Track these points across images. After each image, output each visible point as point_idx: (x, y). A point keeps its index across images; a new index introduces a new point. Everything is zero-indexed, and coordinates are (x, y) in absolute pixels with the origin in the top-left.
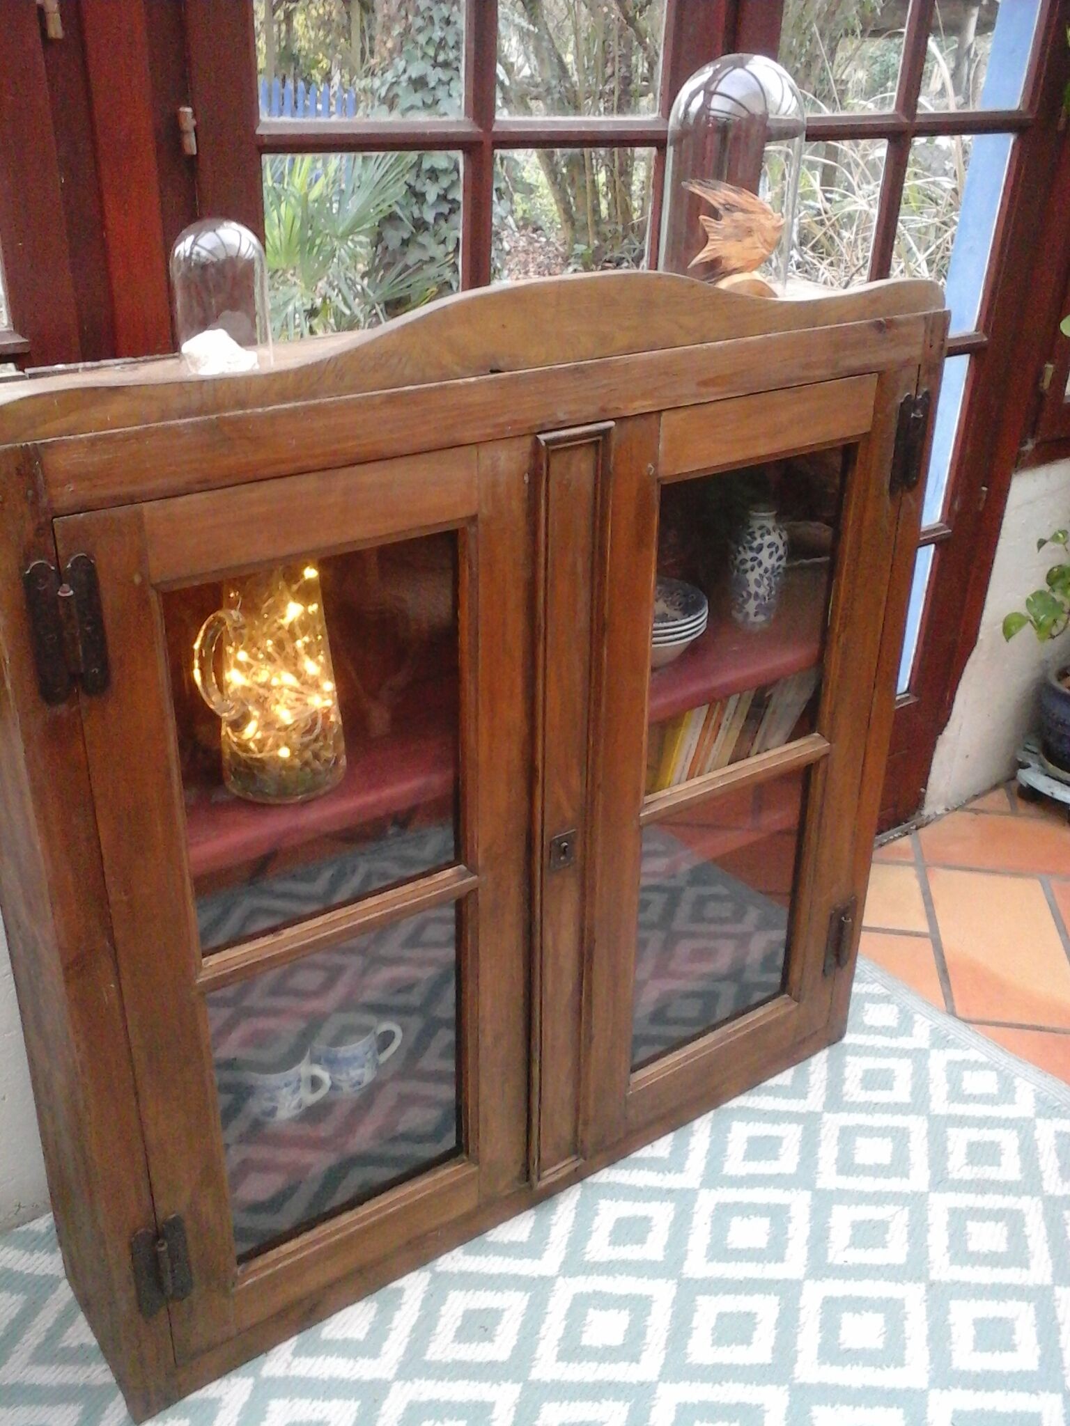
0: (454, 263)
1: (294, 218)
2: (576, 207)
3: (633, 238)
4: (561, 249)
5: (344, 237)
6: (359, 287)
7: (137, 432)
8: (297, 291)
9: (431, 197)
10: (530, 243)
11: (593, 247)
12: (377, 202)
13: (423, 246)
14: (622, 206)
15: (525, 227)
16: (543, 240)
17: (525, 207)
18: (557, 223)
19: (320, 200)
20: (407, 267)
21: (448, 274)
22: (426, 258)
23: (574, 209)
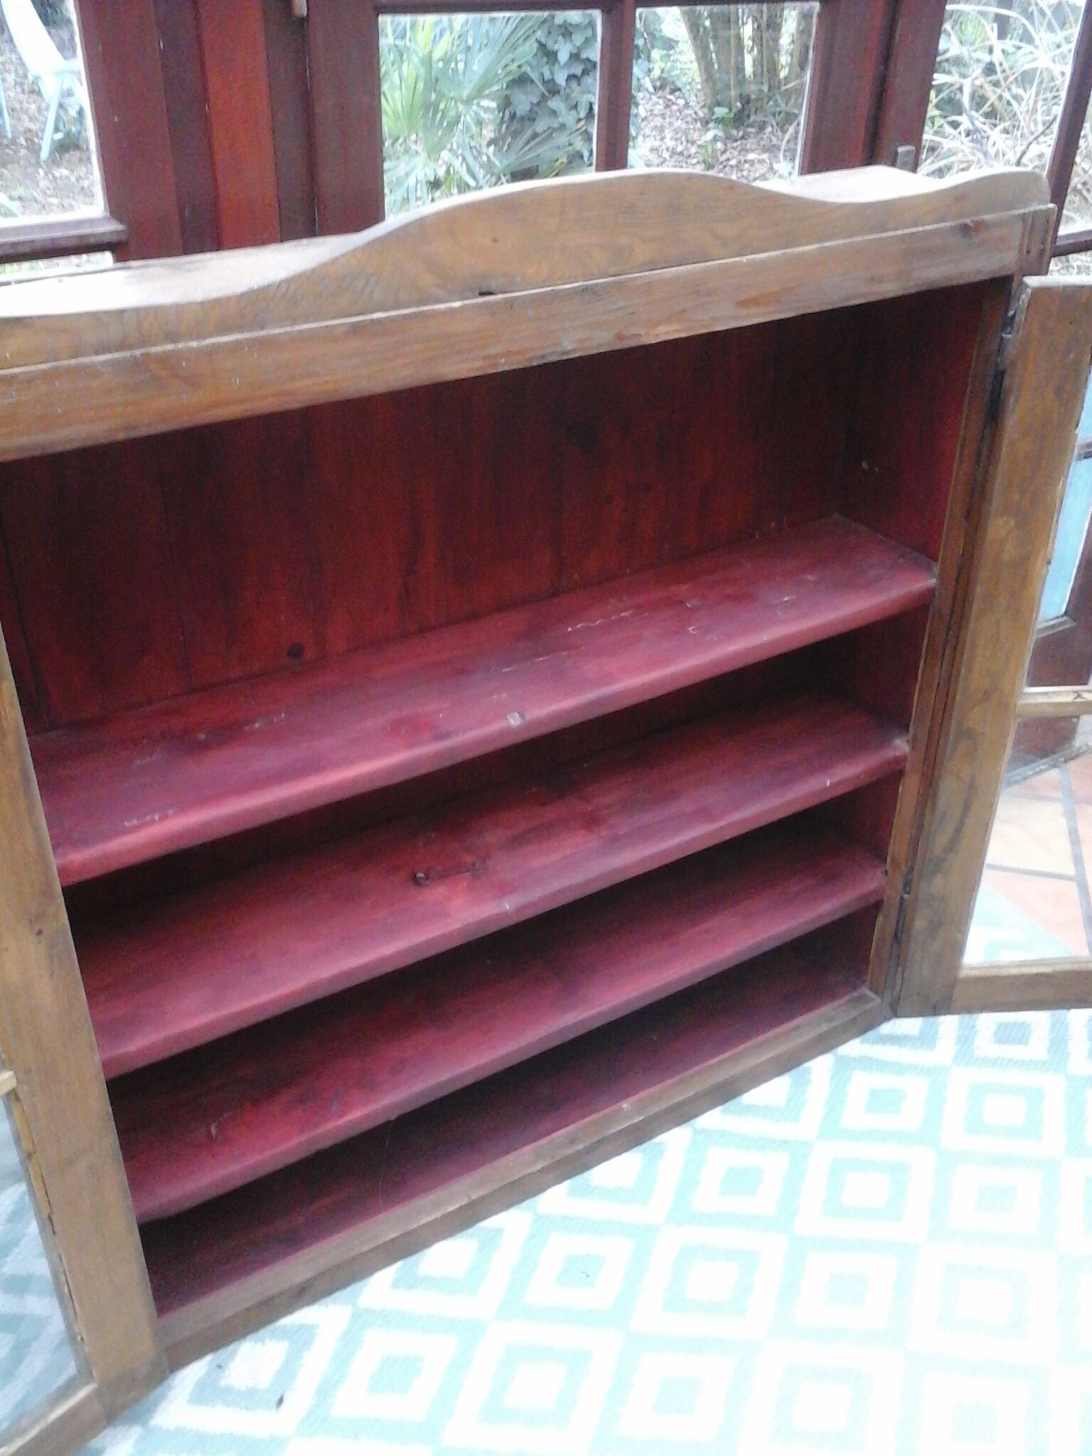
0: (586, 130)
1: (417, 78)
2: (719, 64)
3: (780, 101)
4: (701, 114)
5: (468, 101)
6: (485, 158)
7: (44, 372)
8: (420, 161)
9: (563, 57)
10: (667, 106)
11: (734, 110)
12: (504, 62)
13: (554, 113)
14: (768, 65)
15: (662, 87)
16: (681, 102)
17: (663, 65)
18: (697, 84)
19: (447, 60)
20: (535, 136)
21: (579, 144)
22: (556, 125)
23: (716, 66)
